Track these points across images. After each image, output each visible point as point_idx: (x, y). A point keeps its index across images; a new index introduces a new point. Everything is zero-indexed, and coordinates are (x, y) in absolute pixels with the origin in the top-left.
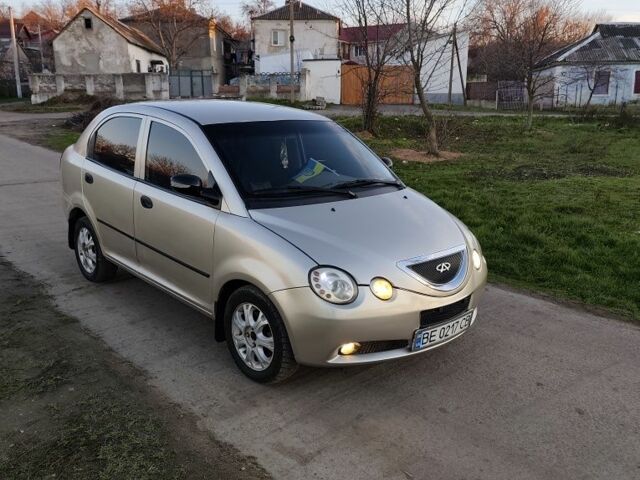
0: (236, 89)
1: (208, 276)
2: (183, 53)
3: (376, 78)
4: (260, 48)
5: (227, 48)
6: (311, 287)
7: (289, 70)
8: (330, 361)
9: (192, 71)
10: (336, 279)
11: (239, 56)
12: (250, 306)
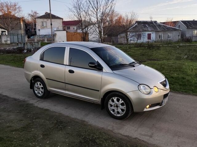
0: (33, 40)
1: (99, 91)
2: (12, 29)
3: (85, 36)
4: (38, 27)
5: (26, 27)
6: (139, 90)
7: (50, 34)
8: (144, 110)
9: (18, 34)
10: (145, 88)
11: (30, 29)
12: (116, 98)
